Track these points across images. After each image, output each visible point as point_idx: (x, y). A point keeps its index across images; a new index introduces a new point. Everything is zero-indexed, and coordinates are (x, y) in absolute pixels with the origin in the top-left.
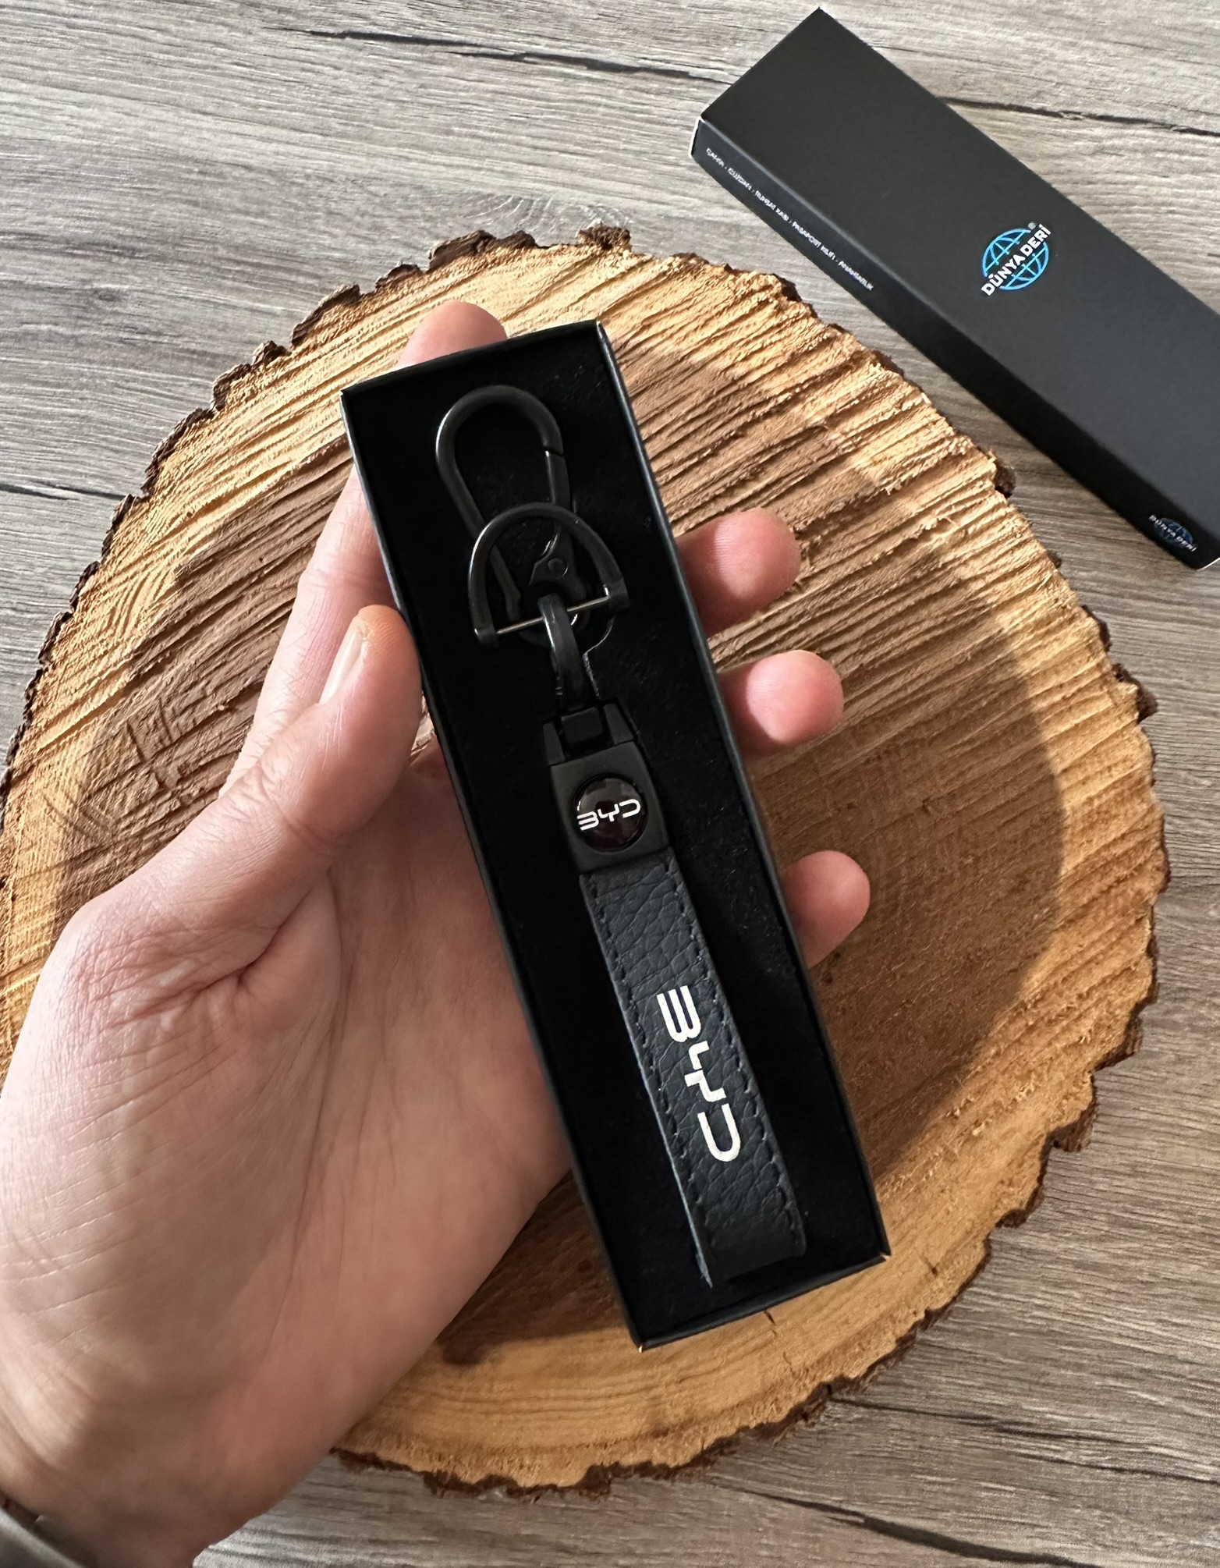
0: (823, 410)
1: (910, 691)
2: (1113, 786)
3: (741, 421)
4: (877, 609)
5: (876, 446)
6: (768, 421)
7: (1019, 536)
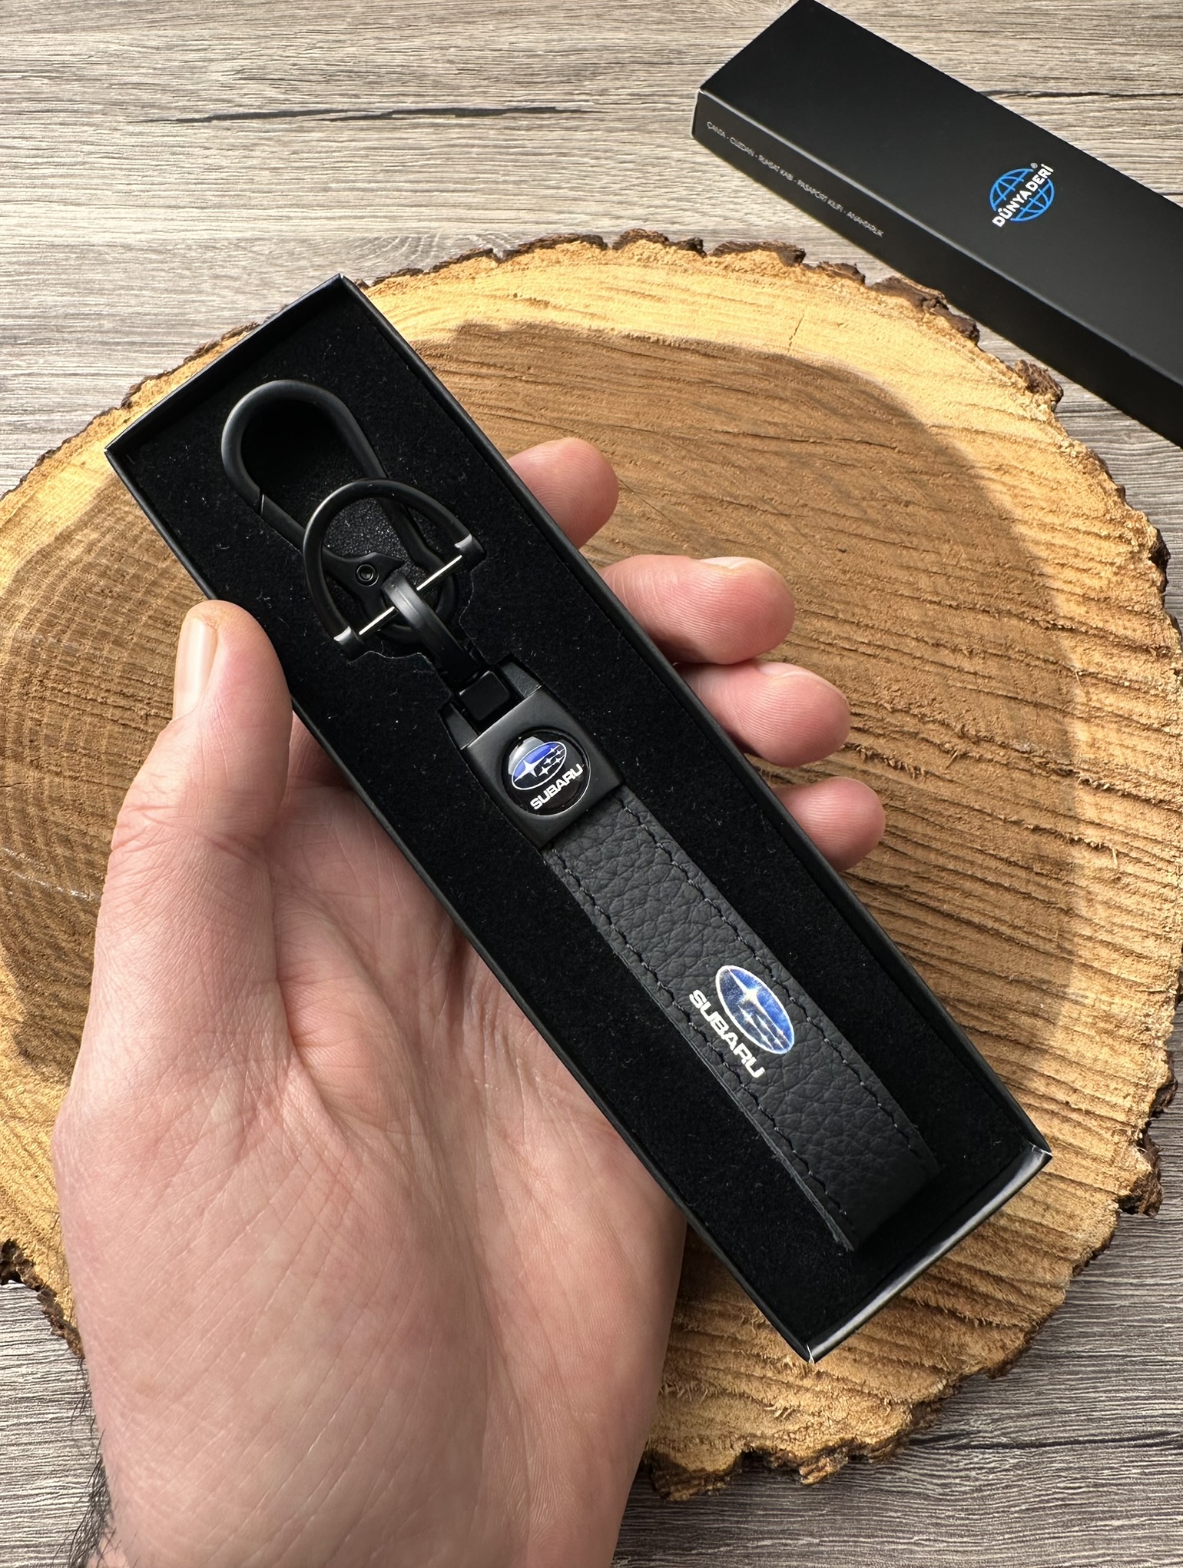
0: (1089, 663)
1: (927, 950)
2: (1035, 1225)
3: (1008, 607)
5: (1109, 734)
6: (1032, 628)
7: (1167, 929)
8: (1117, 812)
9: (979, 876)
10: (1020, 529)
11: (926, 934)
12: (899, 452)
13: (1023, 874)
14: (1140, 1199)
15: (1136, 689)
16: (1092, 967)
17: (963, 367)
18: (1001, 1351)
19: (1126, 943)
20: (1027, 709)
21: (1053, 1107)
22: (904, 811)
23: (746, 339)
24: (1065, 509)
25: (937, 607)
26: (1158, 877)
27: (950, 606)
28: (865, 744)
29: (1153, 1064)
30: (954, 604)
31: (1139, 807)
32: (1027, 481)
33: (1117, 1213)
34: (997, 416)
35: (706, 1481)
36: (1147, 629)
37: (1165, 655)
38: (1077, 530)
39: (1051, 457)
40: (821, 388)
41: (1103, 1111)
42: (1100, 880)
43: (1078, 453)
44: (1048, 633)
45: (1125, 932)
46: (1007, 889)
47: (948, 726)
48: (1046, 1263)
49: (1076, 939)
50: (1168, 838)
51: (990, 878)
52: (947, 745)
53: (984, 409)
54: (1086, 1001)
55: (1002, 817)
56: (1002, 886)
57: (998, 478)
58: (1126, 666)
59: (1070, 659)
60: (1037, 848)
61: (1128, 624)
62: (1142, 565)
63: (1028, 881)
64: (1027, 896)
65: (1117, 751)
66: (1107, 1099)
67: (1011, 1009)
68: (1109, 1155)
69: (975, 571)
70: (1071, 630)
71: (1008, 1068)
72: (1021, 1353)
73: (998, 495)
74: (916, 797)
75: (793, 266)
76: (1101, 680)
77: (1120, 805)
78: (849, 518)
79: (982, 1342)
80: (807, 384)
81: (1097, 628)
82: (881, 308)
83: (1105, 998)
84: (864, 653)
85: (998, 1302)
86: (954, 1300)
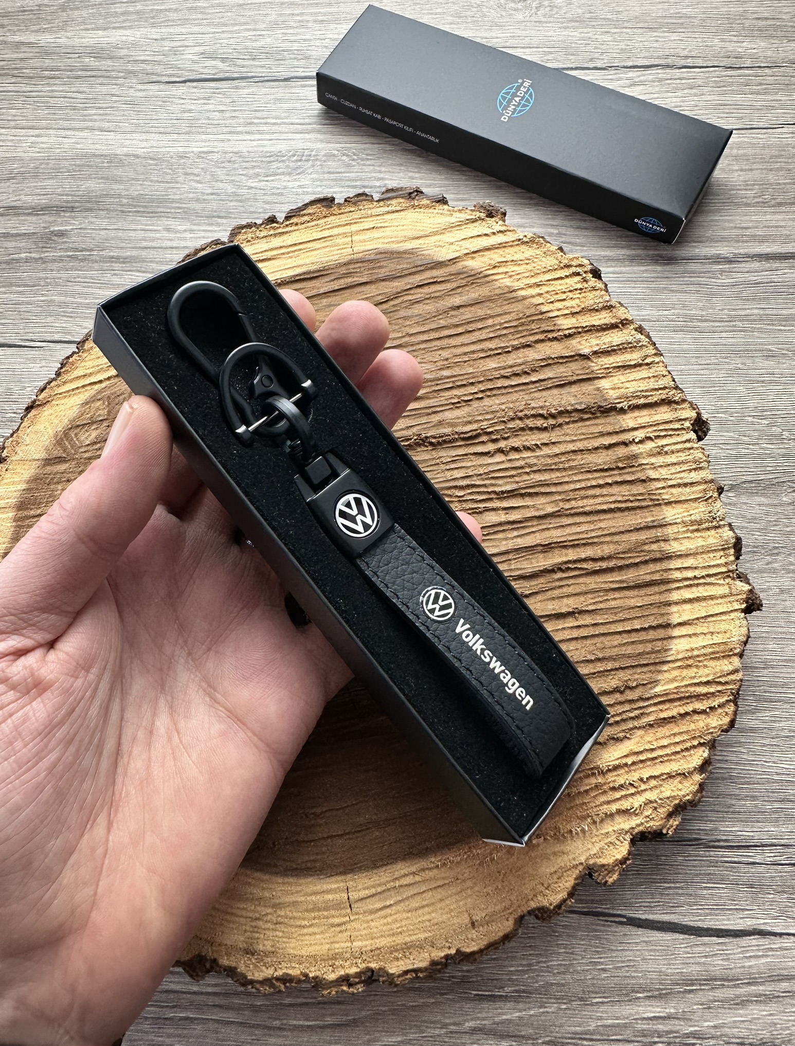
2: (711, 646)
3: (536, 338)
4: (584, 477)
5: (619, 378)
6: (554, 342)
8: (644, 417)
9: (594, 484)
10: (523, 293)
11: (584, 528)
12: (440, 282)
13: (616, 472)
14: (753, 604)
15: (621, 348)
16: (672, 502)
17: (449, 221)
18: (726, 717)
20: (573, 386)
21: (690, 582)
22: (539, 470)
23: (328, 259)
24: (538, 272)
25: (502, 355)
26: (679, 439)
27: (509, 352)
28: (503, 446)
29: (726, 534)
30: (510, 349)
31: (653, 408)
32: (512, 266)
33: (746, 618)
34: (479, 239)
35: (621, 864)
36: (610, 314)
37: (626, 324)
38: (549, 280)
39: (517, 247)
40: (381, 267)
41: (714, 571)
42: (654, 455)
43: (530, 239)
44: (563, 340)
45: (678, 476)
46: (610, 485)
47: (540, 415)
48: (726, 662)
49: (657, 492)
50: (674, 416)
51: (601, 482)
52: (545, 425)
53: (472, 237)
54: (678, 521)
55: (590, 448)
56: (607, 484)
57: (496, 272)
58: (610, 339)
59: (582, 349)
60: (615, 455)
61: (601, 316)
62: (591, 283)
63: (620, 474)
64: (623, 482)
65: (628, 385)
66: (712, 563)
67: (645, 544)
69: (511, 327)
70: (575, 333)
71: (658, 574)
72: (735, 713)
73: (500, 280)
74: (543, 460)
75: (331, 207)
76: (602, 352)
77: (645, 412)
78: (432, 330)
79: (715, 718)
80: (373, 268)
81: (587, 326)
82: (390, 209)
83: (686, 514)
84: (478, 399)
85: (713, 694)
86: (691, 705)
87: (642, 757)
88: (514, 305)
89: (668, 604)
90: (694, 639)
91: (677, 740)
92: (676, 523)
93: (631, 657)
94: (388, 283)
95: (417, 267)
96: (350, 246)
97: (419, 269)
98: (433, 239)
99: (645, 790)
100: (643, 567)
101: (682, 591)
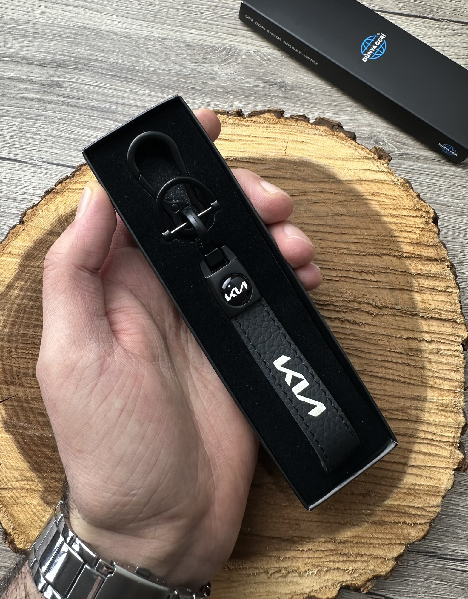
0: (417, 269)
1: (376, 392)
2: (427, 486)
3: (385, 252)
4: (385, 354)
5: (427, 296)
6: (394, 259)
7: (458, 367)
8: (435, 326)
9: (390, 360)
10: (385, 219)
12: (335, 193)
13: (405, 357)
14: (461, 467)
15: (435, 277)
16: (434, 387)
17: (353, 154)
18: (422, 532)
19: (444, 376)
20: (397, 292)
21: (428, 441)
22: (359, 340)
23: (267, 153)
24: (399, 207)
25: (358, 256)
26: (452, 348)
27: (364, 255)
28: (341, 316)
29: (460, 419)
30: (365, 254)
31: (442, 322)
32: (384, 198)
33: (454, 475)
34: (369, 172)
36: (436, 251)
37: (443, 261)
38: (405, 216)
39: (391, 186)
40: (300, 171)
41: (445, 439)
42: (433, 353)
43: (401, 183)
44: (400, 259)
45: (443, 372)
46: (400, 363)
47: (371, 304)
48: (433, 498)
49: (427, 378)
50: (454, 332)
51: (394, 361)
52: (371, 312)
53: (364, 170)
54: (434, 401)
55: (395, 336)
56: (398, 362)
57: (372, 199)
58: (430, 268)
59: (410, 269)
60: (409, 346)
61: (429, 251)
62: (430, 226)
63: (407, 359)
64: (408, 365)
65: (432, 302)
66: (446, 435)
67: (408, 409)
68: (449, 455)
69: (370, 239)
70: (409, 257)
71: (410, 431)
72: (428, 532)
73: (374, 206)
74: (362, 334)
75: (280, 118)
76: (422, 275)
77: (435, 323)
78: (320, 225)
79: (415, 531)
80: (295, 170)
81: (418, 255)
82: (318, 132)
83: (440, 398)
84: (335, 280)
85: (419, 516)
86: (404, 518)
87: (363, 541)
88: (376, 225)
89: (411, 451)
90: (419, 478)
91: (388, 537)
92: (431, 402)
93: (376, 477)
94: (301, 183)
95: (323, 178)
96: (284, 149)
97: (324, 180)
98: (338, 163)
99: (359, 561)
100: (403, 423)
101: (421, 445)
